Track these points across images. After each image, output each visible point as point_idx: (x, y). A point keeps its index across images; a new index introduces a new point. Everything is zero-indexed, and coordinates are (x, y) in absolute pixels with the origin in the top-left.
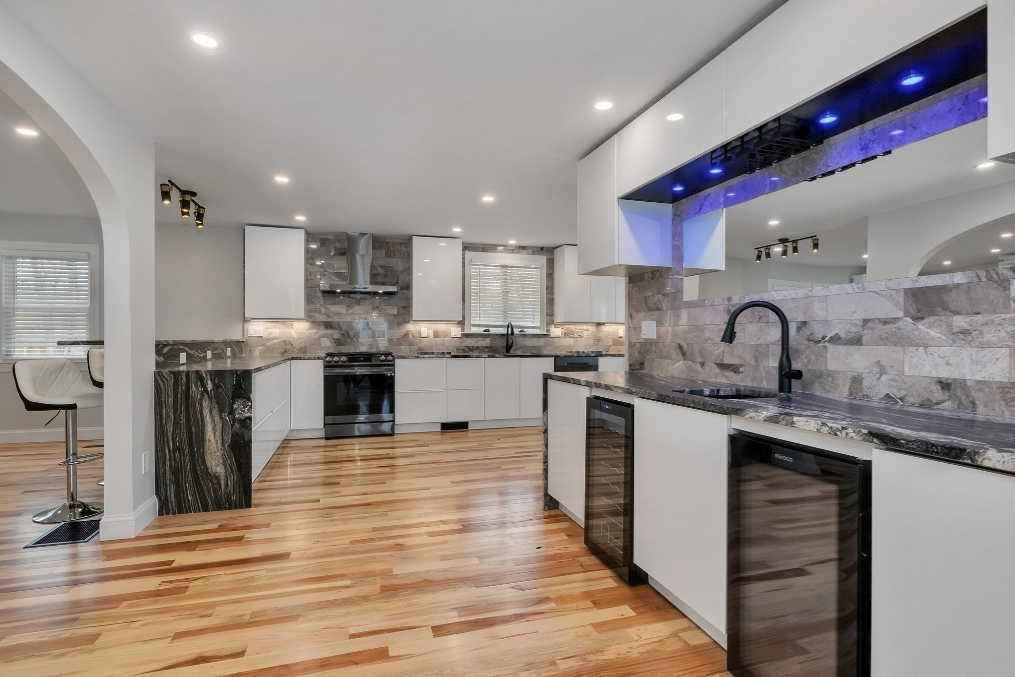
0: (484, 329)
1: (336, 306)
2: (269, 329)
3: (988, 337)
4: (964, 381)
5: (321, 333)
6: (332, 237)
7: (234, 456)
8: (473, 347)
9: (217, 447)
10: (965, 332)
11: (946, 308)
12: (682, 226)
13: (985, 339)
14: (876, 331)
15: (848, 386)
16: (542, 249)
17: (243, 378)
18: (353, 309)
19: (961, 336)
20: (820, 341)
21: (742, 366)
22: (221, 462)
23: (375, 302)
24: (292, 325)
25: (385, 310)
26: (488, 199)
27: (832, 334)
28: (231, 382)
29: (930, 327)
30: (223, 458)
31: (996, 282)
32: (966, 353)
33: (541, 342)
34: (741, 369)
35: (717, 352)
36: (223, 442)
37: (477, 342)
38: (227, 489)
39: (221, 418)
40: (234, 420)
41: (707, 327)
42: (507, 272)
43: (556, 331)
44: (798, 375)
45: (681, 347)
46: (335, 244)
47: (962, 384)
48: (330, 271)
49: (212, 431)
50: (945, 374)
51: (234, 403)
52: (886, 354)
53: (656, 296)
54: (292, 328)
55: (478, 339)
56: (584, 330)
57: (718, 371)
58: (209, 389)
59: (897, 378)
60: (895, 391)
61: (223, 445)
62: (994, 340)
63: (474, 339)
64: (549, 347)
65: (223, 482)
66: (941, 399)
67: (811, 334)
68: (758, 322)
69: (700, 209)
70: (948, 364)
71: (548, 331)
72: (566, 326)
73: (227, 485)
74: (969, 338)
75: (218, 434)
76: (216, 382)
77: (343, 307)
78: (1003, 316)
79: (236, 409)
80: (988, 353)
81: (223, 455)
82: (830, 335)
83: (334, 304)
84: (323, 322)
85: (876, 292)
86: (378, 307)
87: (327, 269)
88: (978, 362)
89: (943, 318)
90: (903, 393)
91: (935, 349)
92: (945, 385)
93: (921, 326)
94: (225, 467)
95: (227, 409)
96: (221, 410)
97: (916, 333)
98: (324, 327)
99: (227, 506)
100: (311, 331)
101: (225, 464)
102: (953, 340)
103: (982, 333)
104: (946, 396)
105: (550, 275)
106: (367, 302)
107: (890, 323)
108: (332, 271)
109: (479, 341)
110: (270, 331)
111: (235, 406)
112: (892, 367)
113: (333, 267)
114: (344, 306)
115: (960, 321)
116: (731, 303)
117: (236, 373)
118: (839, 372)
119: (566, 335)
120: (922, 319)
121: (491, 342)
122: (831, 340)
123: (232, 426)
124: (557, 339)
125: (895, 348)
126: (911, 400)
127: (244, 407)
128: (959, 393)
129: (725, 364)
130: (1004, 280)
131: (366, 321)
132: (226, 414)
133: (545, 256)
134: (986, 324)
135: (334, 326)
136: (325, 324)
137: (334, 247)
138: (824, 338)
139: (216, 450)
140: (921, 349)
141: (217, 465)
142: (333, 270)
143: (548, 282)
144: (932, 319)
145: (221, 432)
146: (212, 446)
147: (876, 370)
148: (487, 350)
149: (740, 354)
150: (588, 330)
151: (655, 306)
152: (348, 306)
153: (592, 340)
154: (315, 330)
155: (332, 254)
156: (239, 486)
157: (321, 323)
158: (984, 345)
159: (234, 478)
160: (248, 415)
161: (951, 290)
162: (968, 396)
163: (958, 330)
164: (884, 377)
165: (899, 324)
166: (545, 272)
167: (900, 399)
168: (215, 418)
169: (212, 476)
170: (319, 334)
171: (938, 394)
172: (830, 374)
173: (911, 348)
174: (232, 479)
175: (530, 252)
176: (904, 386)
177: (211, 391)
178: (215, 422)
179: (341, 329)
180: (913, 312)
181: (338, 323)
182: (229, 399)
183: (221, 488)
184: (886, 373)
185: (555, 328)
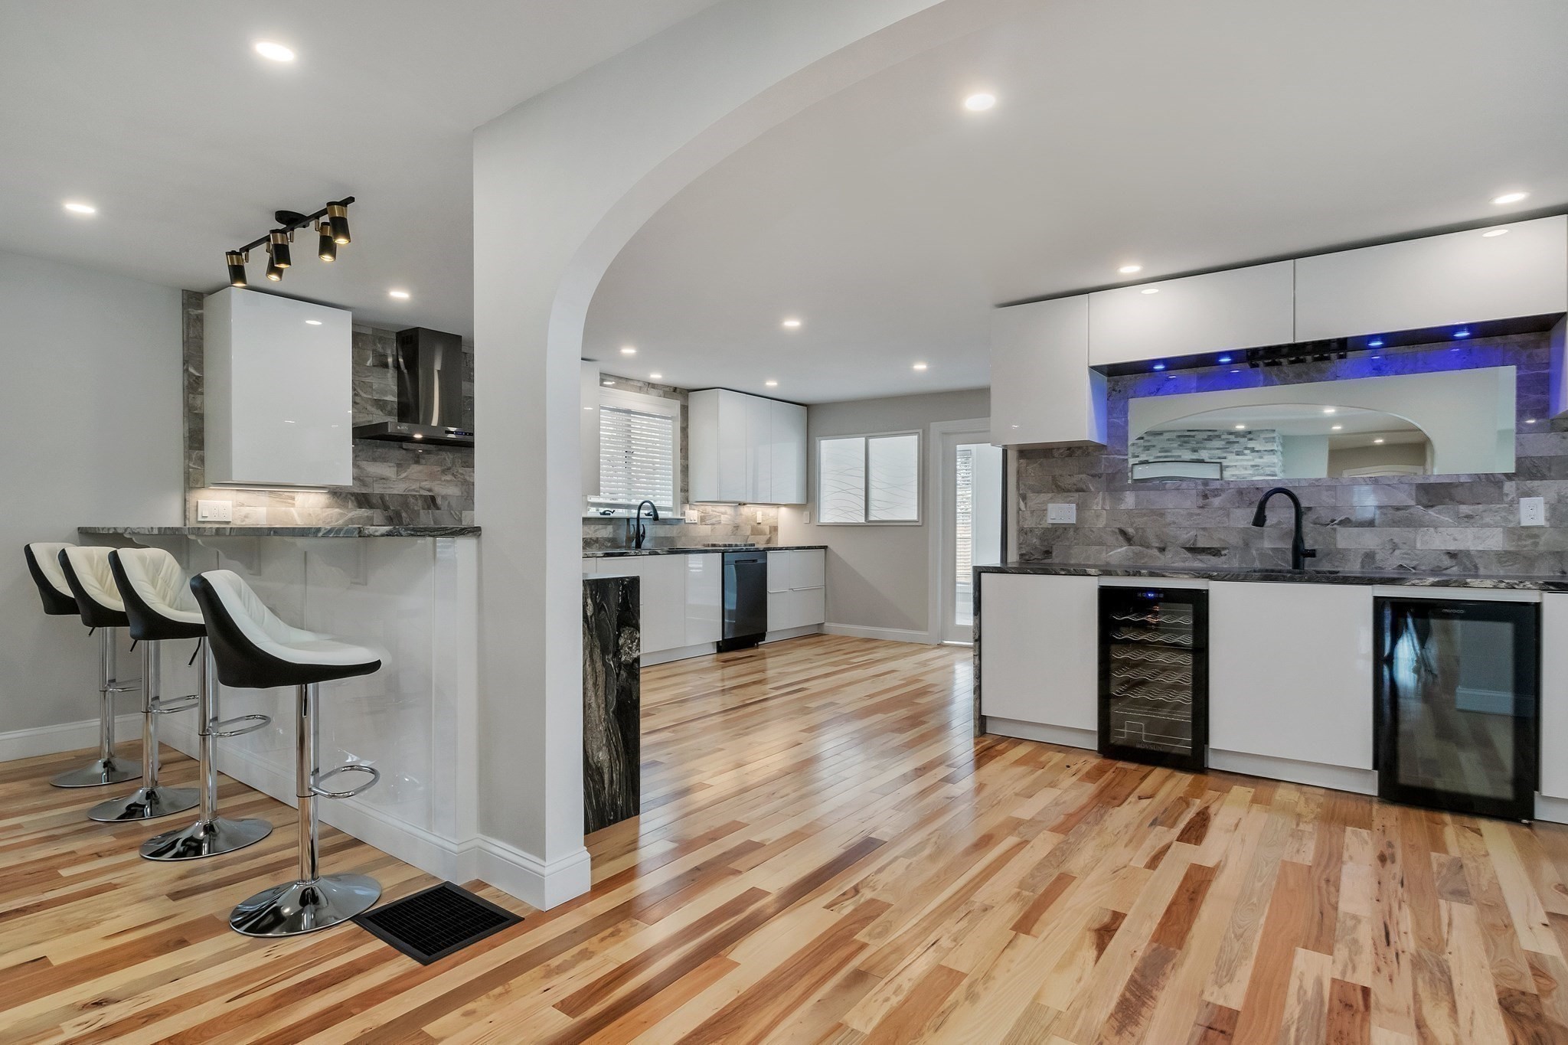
0: (602, 510)
1: (378, 464)
2: (243, 505)
3: (1487, 520)
4: (1468, 551)
5: (350, 515)
6: (369, 332)
7: (620, 728)
8: (591, 539)
9: (600, 717)
10: (1468, 517)
11: (1452, 499)
12: (1126, 403)
13: (1484, 522)
14: (1389, 515)
15: (1360, 560)
16: (675, 389)
17: (630, 591)
18: (408, 470)
19: (1466, 519)
20: (1328, 524)
21: (1224, 549)
22: (604, 742)
23: (445, 459)
24: (293, 499)
25: (462, 474)
26: (792, 324)
27: (1343, 518)
28: (615, 598)
29: (1439, 513)
30: (607, 735)
31: (1493, 482)
32: (1470, 532)
33: (675, 532)
34: (1223, 552)
35: (1185, 536)
36: (606, 705)
37: (596, 531)
38: (612, 786)
39: (605, 664)
40: (620, 665)
41: (1169, 511)
42: (630, 421)
43: (692, 514)
44: (1312, 554)
45: (1123, 533)
46: (375, 345)
47: (1467, 553)
48: (365, 396)
49: (593, 689)
50: (1452, 547)
51: (619, 636)
52: (1397, 533)
53: (1075, 476)
54: (293, 505)
55: (597, 527)
56: (723, 514)
57: (1189, 555)
58: (589, 614)
59: (1409, 552)
60: (1408, 562)
61: (607, 712)
62: (1492, 522)
63: (593, 526)
64: (683, 539)
65: (606, 777)
66: (1449, 565)
67: (1317, 518)
68: (1248, 507)
69: (1158, 390)
70: (1455, 540)
71: (683, 514)
72: (703, 507)
73: (611, 782)
74: (1472, 521)
75: (601, 693)
76: (598, 601)
77: (390, 467)
78: (1498, 506)
79: (623, 645)
80: (1487, 531)
81: (607, 729)
82: (1340, 519)
83: (374, 460)
84: (353, 494)
85: (1389, 485)
86: (449, 469)
87: (360, 392)
88: (1478, 538)
89: (1450, 506)
90: (1414, 563)
91: (1444, 529)
92: (1452, 555)
93: (1431, 512)
94: (609, 751)
95: (611, 648)
96: (604, 651)
97: (1427, 517)
98: (355, 503)
99: (612, 818)
100: (330, 511)
101: (610, 744)
102: (1458, 522)
103: (1482, 518)
104: (1454, 562)
105: (684, 430)
106: (433, 458)
107: (1402, 509)
108: (370, 397)
109: (598, 529)
110: (245, 510)
111: (621, 641)
112: (1405, 543)
113: (370, 390)
114: (392, 464)
115: (1465, 509)
116: (1207, 488)
117: (622, 584)
118: (1350, 550)
119: (703, 520)
120: (1432, 506)
121: (614, 531)
122: (1342, 523)
123: (618, 675)
124: (693, 526)
125: (1407, 529)
126: (1423, 568)
127: (632, 642)
128: (1465, 560)
129: (1199, 548)
130: (1498, 482)
131: (430, 494)
132: (611, 656)
133: (679, 402)
134: (1485, 511)
135: (374, 501)
136: (356, 499)
137: (374, 351)
138: (1333, 521)
139: (597, 722)
140: (1432, 529)
141: (599, 749)
142: (371, 394)
143: (682, 441)
144: (1440, 507)
145: (604, 689)
146: (592, 715)
147: (1388, 546)
148: (609, 544)
149: (1222, 537)
150: (725, 513)
151: (1075, 487)
152: (399, 465)
153: (730, 528)
154: (337, 510)
155: (369, 363)
156: (627, 780)
157: (349, 496)
158: (1483, 526)
159: (620, 766)
160: (635, 655)
161: (1457, 486)
162: (1471, 562)
163: (1463, 515)
164: (1397, 552)
165: (1411, 510)
166: (678, 425)
167: (1413, 568)
168: (597, 665)
169: (593, 770)
170: (346, 518)
171: (1447, 562)
172: (1339, 551)
173: (1422, 529)
174: (618, 768)
175: (661, 392)
176: (1416, 557)
177: (591, 617)
178: (596, 673)
179: (386, 508)
180: (1425, 501)
181: (382, 497)
182: (613, 629)
183: (605, 788)
184: (1399, 549)
185: (690, 509)
